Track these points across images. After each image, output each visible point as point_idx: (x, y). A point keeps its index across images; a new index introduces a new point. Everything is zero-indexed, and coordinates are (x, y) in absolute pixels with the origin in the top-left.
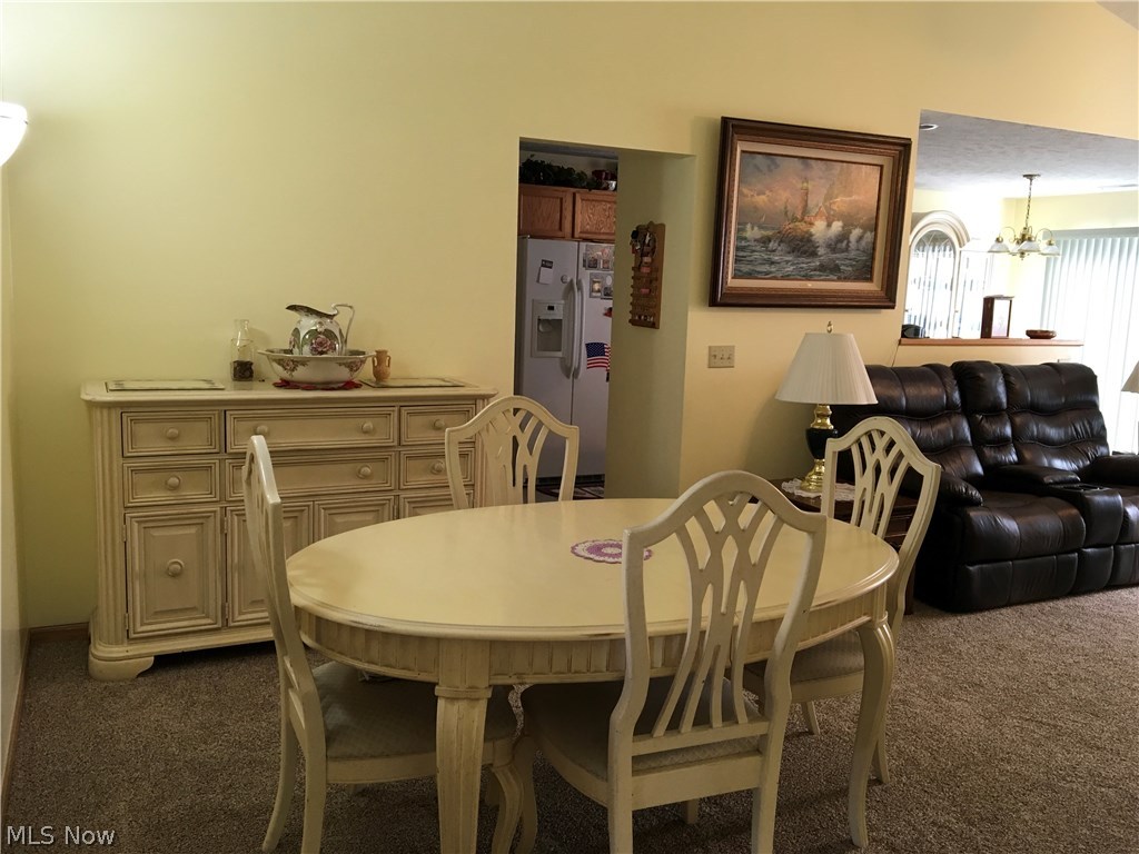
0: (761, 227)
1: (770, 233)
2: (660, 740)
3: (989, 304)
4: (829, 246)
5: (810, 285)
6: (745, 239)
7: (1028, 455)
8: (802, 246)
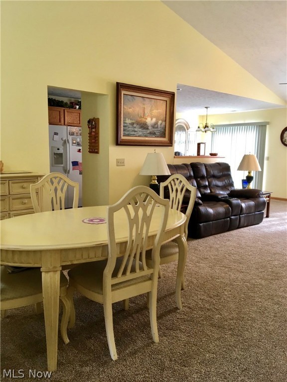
0: (130, 119)
1: (134, 121)
2: (120, 278)
3: (199, 145)
4: (152, 126)
5: (147, 139)
6: (126, 123)
7: (213, 190)
8: (144, 126)
